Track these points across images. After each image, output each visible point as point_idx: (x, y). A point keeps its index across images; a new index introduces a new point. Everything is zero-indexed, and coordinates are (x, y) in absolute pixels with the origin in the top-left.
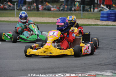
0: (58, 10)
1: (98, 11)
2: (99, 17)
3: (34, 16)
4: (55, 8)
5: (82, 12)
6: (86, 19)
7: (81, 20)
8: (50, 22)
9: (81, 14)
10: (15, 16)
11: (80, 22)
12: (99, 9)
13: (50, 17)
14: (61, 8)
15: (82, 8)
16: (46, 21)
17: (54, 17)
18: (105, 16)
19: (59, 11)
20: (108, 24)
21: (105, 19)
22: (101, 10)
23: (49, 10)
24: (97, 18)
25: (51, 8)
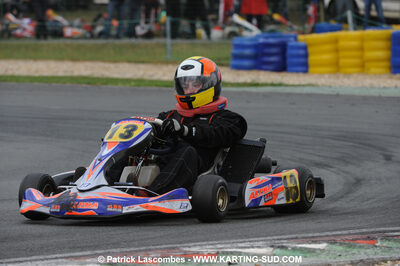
0: (88, 35)
1: (223, 38)
2: (227, 59)
4: (79, 27)
5: (168, 41)
7: (165, 68)
8: (61, 74)
9: (165, 45)
11: (164, 75)
12: (228, 29)
13: (61, 59)
14: (99, 29)
15: (168, 28)
16: (46, 74)
17: (74, 60)
18: (248, 52)
19: (92, 37)
20: (257, 81)
21: (247, 63)
22: (232, 34)
23: (58, 34)
24: (219, 59)
25: (63, 27)
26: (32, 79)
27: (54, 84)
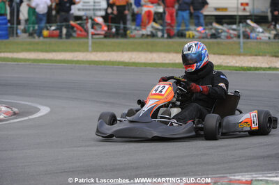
3: (133, 50)
5: (242, 40)
6: (251, 55)
7: (238, 58)
8: (167, 61)
9: (239, 43)
10: (90, 49)
11: (236, 63)
13: (168, 52)
26: (146, 65)
27: (161, 68)
